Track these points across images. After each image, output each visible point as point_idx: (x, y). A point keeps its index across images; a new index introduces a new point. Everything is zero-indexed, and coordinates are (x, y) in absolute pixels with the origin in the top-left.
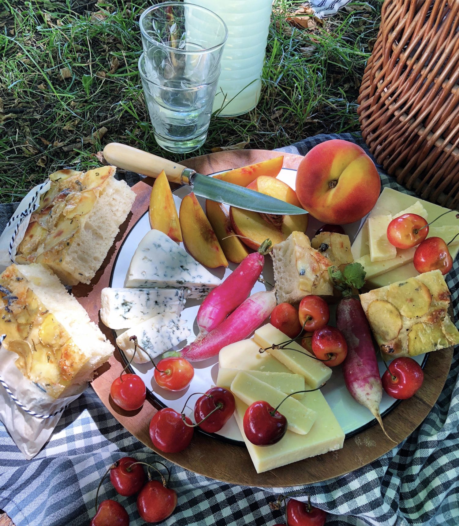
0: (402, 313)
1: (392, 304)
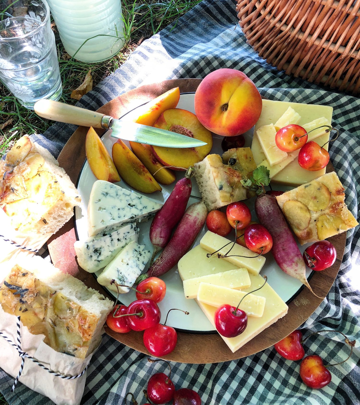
0: (310, 208)
1: (301, 202)
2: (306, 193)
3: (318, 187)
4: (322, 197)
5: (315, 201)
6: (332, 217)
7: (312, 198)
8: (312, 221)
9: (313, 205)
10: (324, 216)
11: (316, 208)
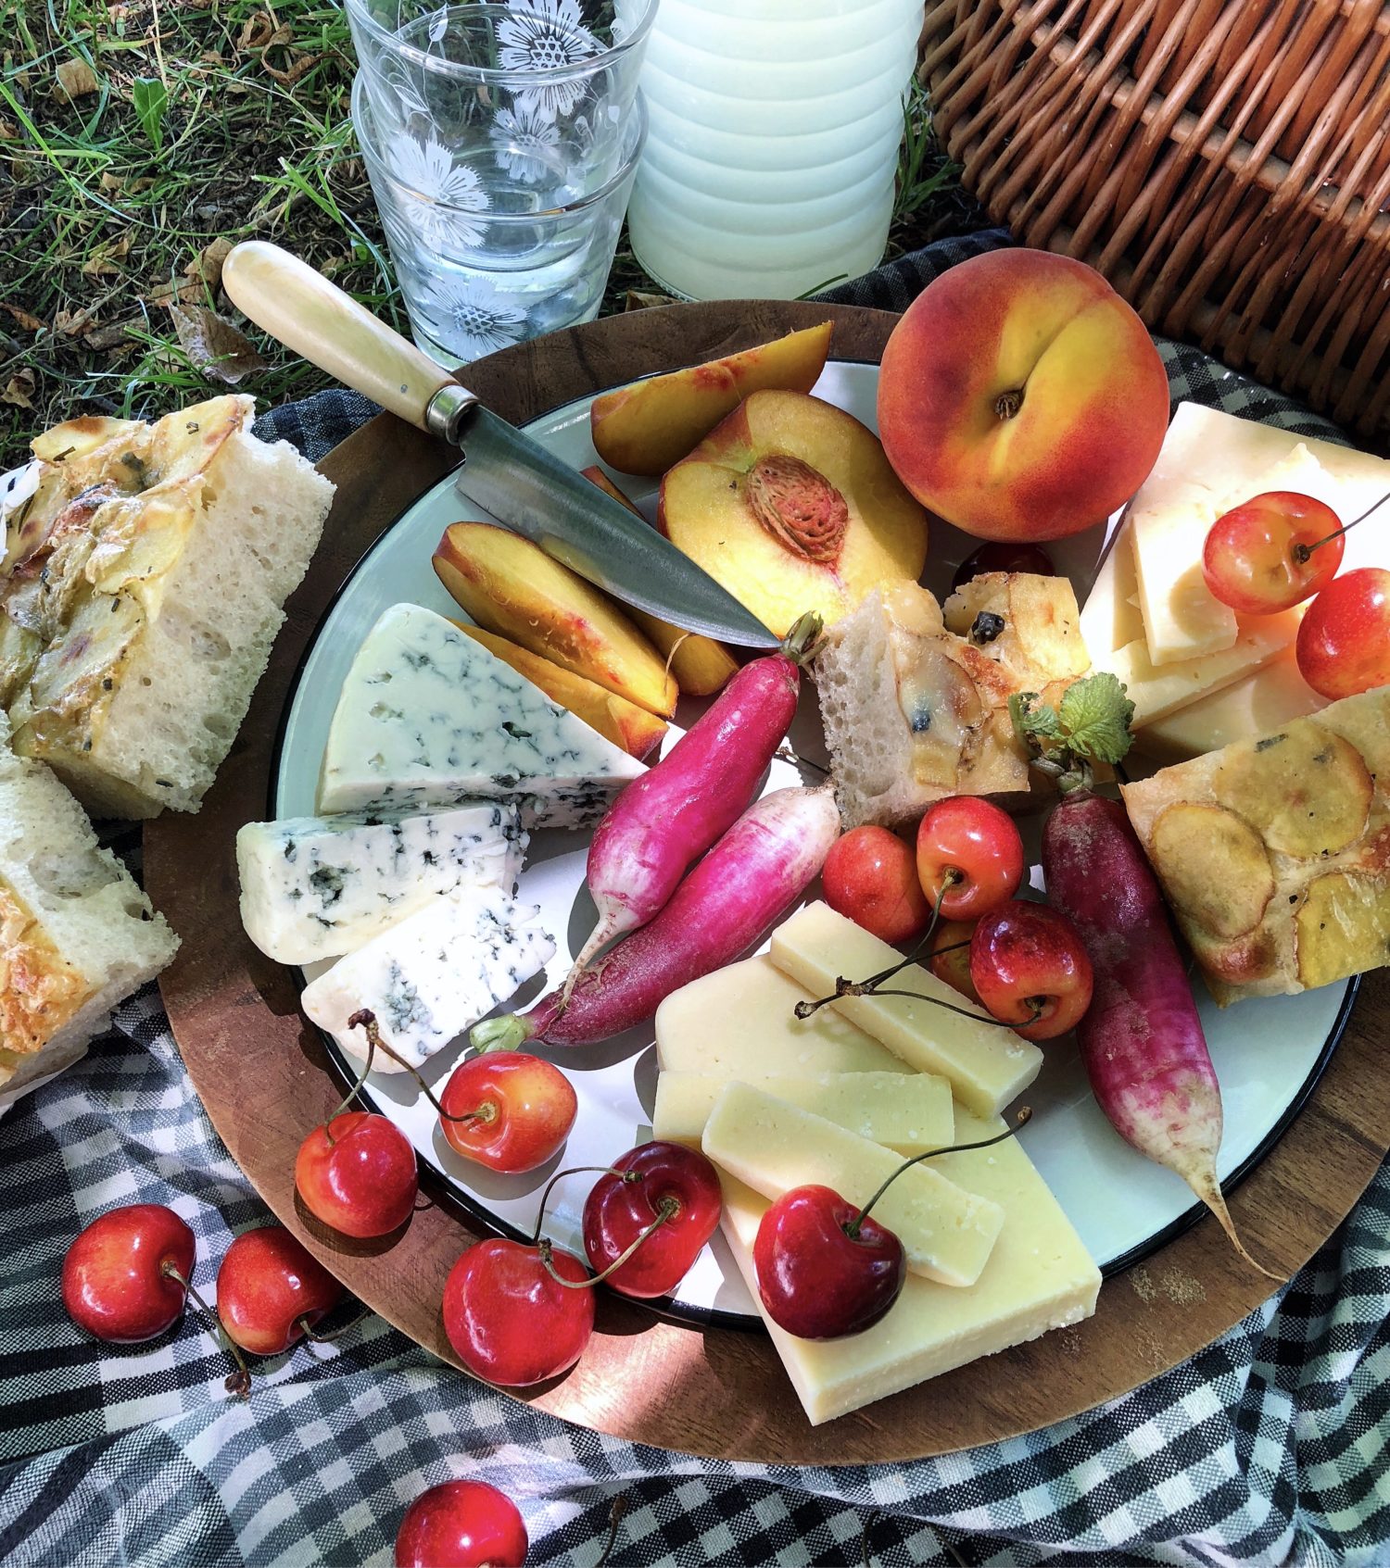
0: (1273, 843)
1: (1236, 815)
2: (1262, 771)
3: (1319, 749)
4: (1333, 793)
5: (1300, 812)
6: (1372, 885)
7: (1286, 797)
8: (1281, 899)
9: (1287, 830)
10: (1335, 883)
11: (1299, 844)
